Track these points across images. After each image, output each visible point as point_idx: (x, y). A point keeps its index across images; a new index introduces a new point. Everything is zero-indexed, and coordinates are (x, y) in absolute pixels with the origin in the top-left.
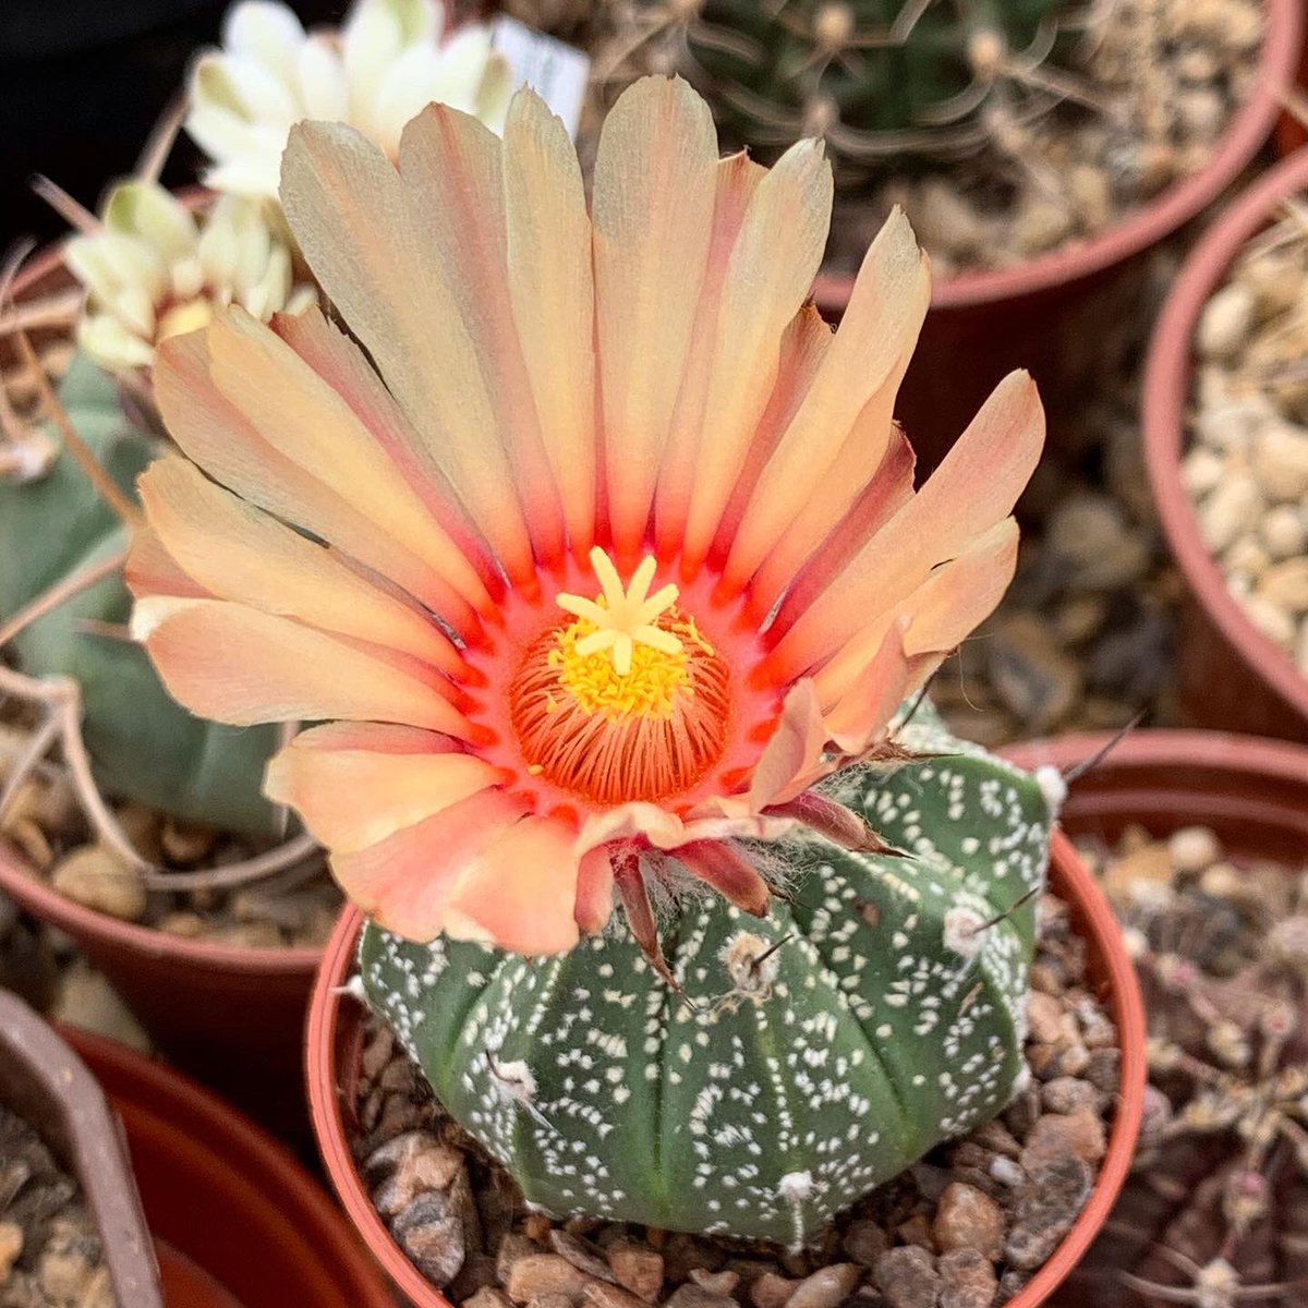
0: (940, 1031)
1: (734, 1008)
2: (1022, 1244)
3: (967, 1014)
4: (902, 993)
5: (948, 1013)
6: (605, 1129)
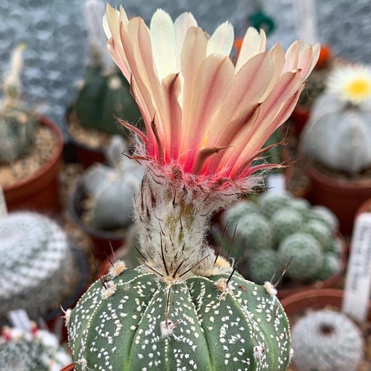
1: (224, 298)
4: (260, 309)
6: (194, 347)
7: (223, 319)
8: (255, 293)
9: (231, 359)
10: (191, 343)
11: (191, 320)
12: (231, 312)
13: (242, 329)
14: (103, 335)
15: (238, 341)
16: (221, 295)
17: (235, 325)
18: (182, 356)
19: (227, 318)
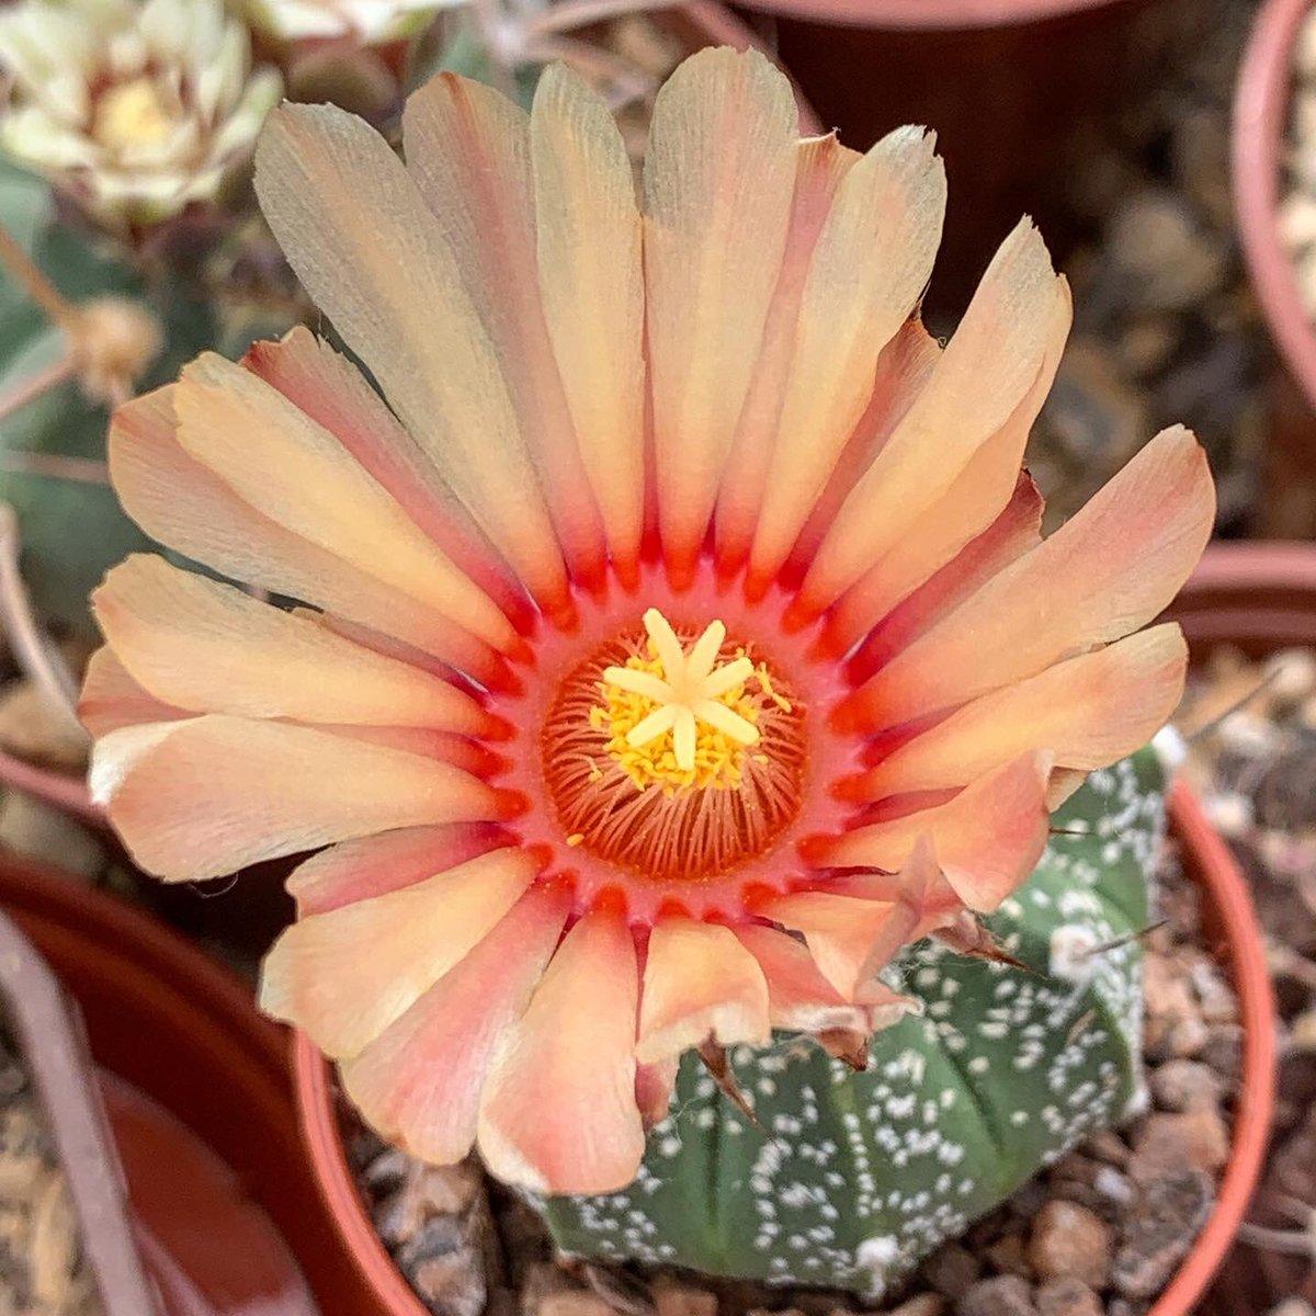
0: (1045, 1062)
2: (1131, 1269)
3: (1077, 1043)
5: (1055, 1042)
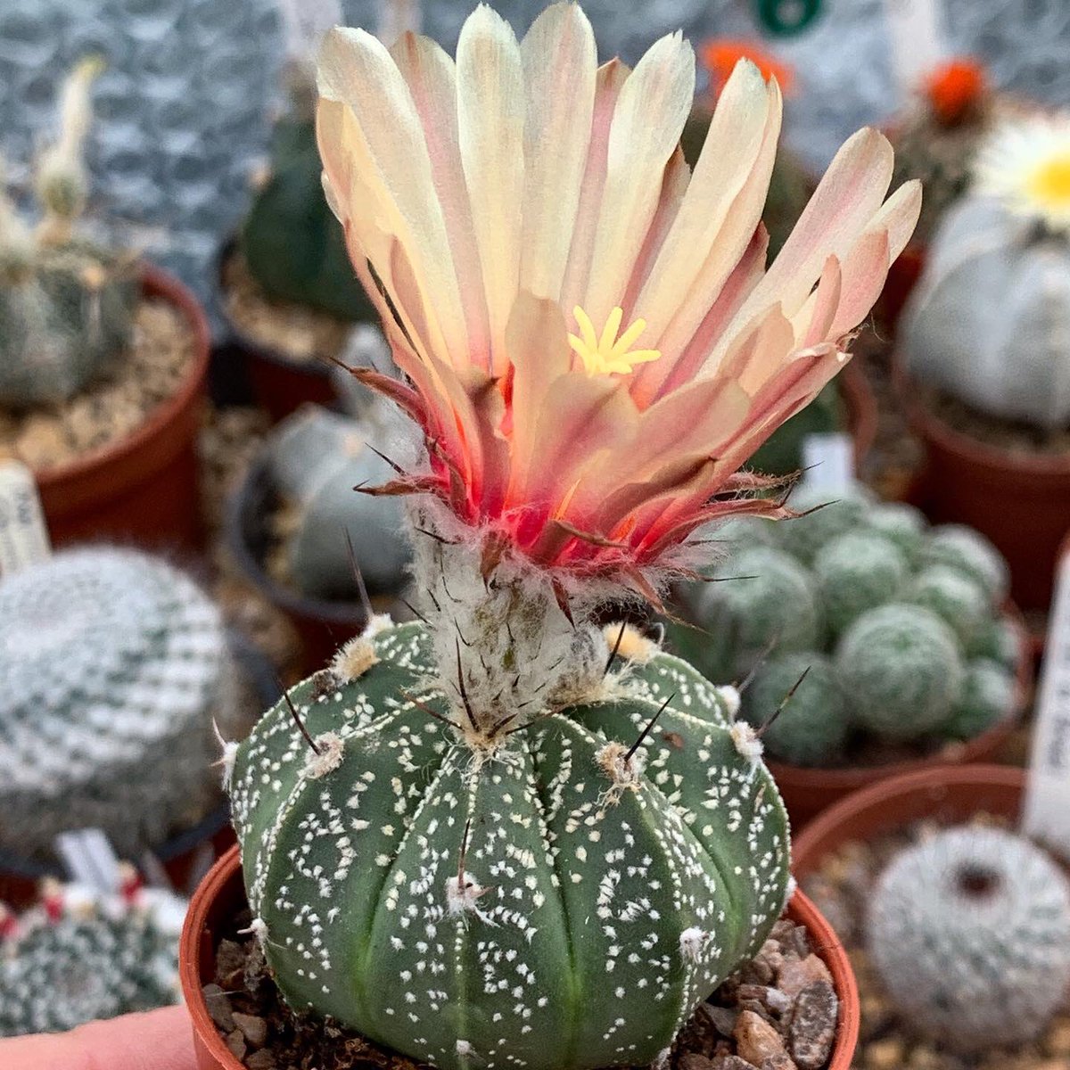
0: (744, 829)
1: (616, 800)
3: (759, 814)
4: (714, 798)
5: (748, 811)
6: (531, 932)
7: (610, 858)
8: (704, 755)
9: (621, 959)
10: (523, 923)
11: (527, 859)
12: (630, 839)
13: (655, 885)
14: (307, 872)
15: (643, 917)
16: (610, 791)
17: (637, 874)
18: (497, 956)
19: (620, 855)
